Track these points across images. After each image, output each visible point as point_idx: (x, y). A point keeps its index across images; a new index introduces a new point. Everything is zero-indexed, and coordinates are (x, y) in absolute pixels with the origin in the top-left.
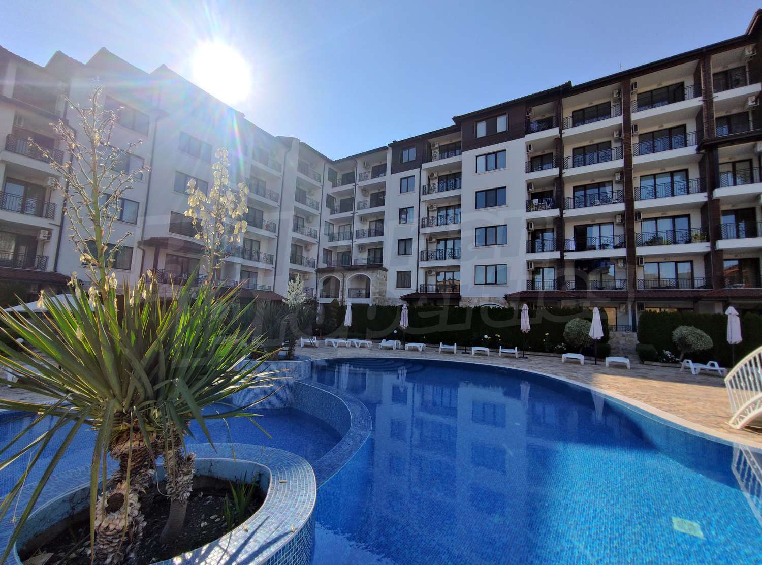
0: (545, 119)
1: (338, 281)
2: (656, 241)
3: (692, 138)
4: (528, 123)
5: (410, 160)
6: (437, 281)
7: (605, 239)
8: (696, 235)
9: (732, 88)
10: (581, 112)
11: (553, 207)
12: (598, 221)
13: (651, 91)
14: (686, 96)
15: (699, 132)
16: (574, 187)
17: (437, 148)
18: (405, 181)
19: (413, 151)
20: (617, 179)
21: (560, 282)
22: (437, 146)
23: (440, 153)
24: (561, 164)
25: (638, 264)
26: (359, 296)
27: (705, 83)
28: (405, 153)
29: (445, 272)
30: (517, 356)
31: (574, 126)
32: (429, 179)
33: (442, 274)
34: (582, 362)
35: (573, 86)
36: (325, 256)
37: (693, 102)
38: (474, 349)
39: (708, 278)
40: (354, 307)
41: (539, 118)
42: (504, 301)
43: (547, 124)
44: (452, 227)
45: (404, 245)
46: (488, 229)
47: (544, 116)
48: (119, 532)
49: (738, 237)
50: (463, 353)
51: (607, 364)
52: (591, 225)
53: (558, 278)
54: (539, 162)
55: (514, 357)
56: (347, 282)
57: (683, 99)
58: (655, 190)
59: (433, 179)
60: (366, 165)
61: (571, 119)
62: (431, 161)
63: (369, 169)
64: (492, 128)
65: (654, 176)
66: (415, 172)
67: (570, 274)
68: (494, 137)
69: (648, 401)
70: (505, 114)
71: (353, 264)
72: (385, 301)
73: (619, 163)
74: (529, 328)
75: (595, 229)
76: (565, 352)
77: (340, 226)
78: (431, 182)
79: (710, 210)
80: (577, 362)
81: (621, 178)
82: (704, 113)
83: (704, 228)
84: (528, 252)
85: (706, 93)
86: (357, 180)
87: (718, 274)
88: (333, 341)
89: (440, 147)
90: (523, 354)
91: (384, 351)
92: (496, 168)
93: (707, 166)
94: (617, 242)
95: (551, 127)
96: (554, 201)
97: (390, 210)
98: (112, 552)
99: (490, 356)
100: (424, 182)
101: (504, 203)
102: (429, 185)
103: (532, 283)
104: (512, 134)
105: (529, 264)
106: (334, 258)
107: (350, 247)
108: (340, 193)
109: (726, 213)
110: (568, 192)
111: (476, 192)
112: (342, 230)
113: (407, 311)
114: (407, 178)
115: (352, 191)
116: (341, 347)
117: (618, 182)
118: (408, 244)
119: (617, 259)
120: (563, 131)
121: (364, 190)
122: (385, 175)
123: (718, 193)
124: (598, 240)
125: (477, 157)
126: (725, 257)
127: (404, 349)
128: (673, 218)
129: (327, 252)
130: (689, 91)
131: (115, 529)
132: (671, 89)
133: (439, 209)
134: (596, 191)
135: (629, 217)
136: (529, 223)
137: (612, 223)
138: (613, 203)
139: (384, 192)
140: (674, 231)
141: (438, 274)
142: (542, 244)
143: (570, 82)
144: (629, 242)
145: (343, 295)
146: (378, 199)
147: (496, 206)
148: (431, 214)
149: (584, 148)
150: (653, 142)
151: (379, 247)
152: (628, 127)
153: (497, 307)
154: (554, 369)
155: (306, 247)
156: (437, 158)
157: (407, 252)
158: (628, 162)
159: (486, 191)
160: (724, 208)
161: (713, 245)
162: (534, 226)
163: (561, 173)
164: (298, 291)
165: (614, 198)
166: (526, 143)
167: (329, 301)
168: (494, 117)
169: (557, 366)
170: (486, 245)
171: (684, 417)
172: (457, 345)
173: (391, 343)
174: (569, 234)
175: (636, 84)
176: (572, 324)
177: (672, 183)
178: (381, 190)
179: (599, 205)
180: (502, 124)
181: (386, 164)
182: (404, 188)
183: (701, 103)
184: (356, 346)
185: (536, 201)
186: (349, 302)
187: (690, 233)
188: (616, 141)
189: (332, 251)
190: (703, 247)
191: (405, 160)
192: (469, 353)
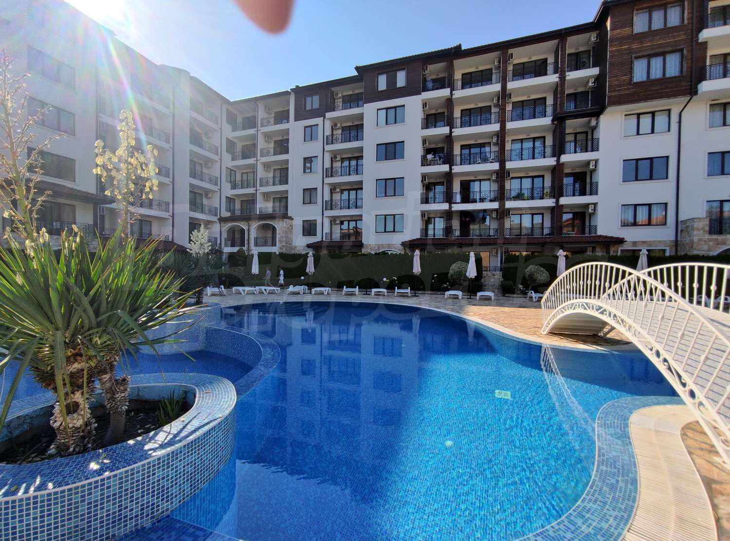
0: (439, 78)
1: (242, 231)
2: (519, 197)
3: (549, 110)
4: (425, 80)
5: (313, 108)
6: (341, 229)
7: (483, 194)
8: (547, 192)
9: (580, 69)
10: (469, 76)
11: (444, 163)
12: (479, 178)
13: (524, 63)
14: (548, 72)
15: (555, 105)
16: (461, 146)
17: (340, 98)
18: (308, 130)
19: (316, 99)
20: (494, 141)
21: (448, 230)
22: (340, 95)
23: (344, 102)
24: (451, 125)
25: (506, 216)
26: (265, 244)
27: (561, 62)
28: (309, 100)
29: (349, 221)
30: (409, 295)
31: (463, 88)
32: (332, 130)
33: (346, 223)
34: (460, 297)
35: (463, 49)
36: (228, 204)
37: (552, 78)
38: (374, 290)
39: (552, 227)
40: (261, 255)
41: (434, 77)
42: (401, 247)
43: (440, 84)
44: (354, 178)
45: (309, 194)
46: (388, 181)
47: (438, 75)
48: (77, 428)
49: (574, 195)
50: (364, 294)
51: (478, 298)
52: (474, 181)
53: (446, 227)
54: (433, 120)
55: (408, 296)
56: (253, 230)
57: (546, 74)
58: (522, 152)
59: (336, 129)
60: (268, 109)
61: (460, 81)
62: (334, 110)
63: (270, 114)
64: (392, 82)
65: (522, 141)
66: (318, 121)
67: (456, 224)
68: (393, 92)
69: (498, 322)
70: (404, 69)
71: (258, 213)
72: (292, 248)
73: (496, 127)
74: (420, 270)
75: (477, 184)
76: (448, 290)
77: (242, 173)
78: (335, 132)
79: (557, 171)
80: (456, 297)
81: (498, 140)
82: (559, 89)
83: (553, 187)
84: (422, 203)
85: (561, 71)
86: (259, 126)
87: (559, 224)
88: (241, 289)
89: (343, 97)
90: (415, 293)
91: (291, 296)
92: (396, 123)
93: (558, 134)
94: (492, 196)
95: (443, 87)
96: (444, 157)
97: (294, 159)
98: (72, 444)
99: (387, 296)
100: (328, 132)
101: (402, 157)
102: (332, 135)
103: (425, 231)
104: (410, 90)
105: (423, 214)
106: (238, 206)
107: (254, 195)
108: (240, 138)
109: (568, 175)
110: (457, 150)
111: (377, 145)
112: (245, 178)
113: (313, 258)
114: (311, 126)
115: (254, 137)
116: (250, 294)
117: (495, 144)
118: (313, 194)
119: (492, 210)
120: (454, 92)
121: (268, 136)
122: (288, 122)
123: (564, 158)
124: (478, 194)
125: (378, 110)
126: (565, 210)
127: (311, 293)
128: (533, 177)
129: (230, 200)
130: (550, 68)
131: (73, 427)
132: (538, 63)
133: (343, 160)
134: (477, 150)
135: (502, 175)
136: (424, 177)
137: (489, 179)
138: (491, 162)
139: (288, 140)
140: (533, 188)
141: (342, 223)
142: (434, 195)
143: (460, 45)
144: (501, 196)
145: (249, 243)
146: (282, 146)
147: (395, 159)
148: (335, 165)
149: (470, 110)
150: (523, 110)
151: (284, 196)
152: (504, 94)
153: (394, 253)
154: (438, 304)
155: (206, 195)
156: (341, 108)
157: (313, 200)
158: (503, 127)
159: (386, 144)
160: (566, 171)
161: (557, 201)
162: (428, 179)
163: (451, 132)
164: (203, 241)
165: (491, 158)
166: (422, 100)
167: (235, 249)
168: (393, 71)
169: (440, 301)
170: (385, 196)
171: (516, 330)
172: (359, 288)
173: (298, 288)
174: (457, 187)
175: (512, 54)
176: (455, 267)
177: (534, 148)
178: (285, 138)
179: (480, 163)
180: (401, 79)
181: (289, 110)
182: (309, 137)
183: (557, 80)
184: (265, 293)
185: (430, 157)
186: (255, 251)
187: (543, 191)
188: (495, 106)
189: (235, 199)
190: (549, 202)
191: (308, 107)
192: (369, 294)
